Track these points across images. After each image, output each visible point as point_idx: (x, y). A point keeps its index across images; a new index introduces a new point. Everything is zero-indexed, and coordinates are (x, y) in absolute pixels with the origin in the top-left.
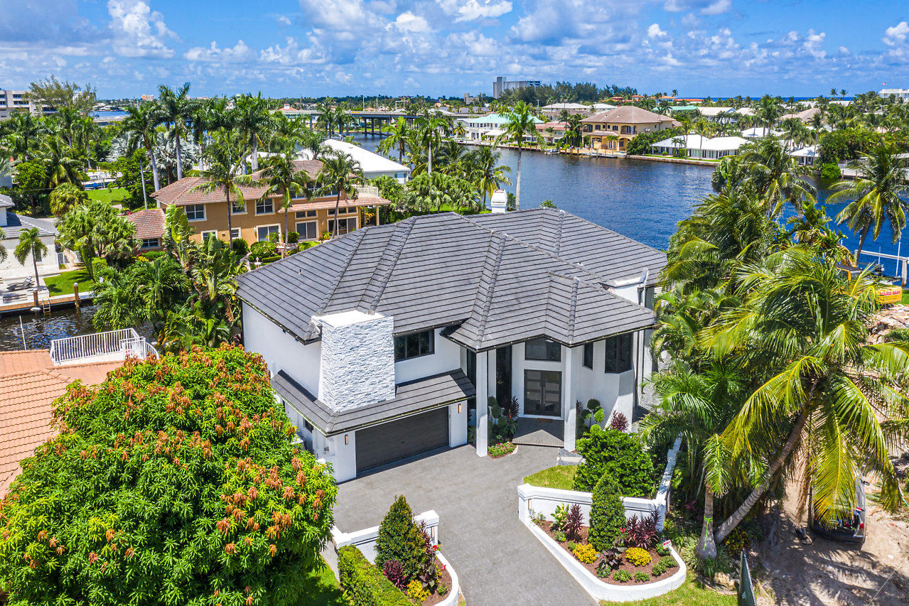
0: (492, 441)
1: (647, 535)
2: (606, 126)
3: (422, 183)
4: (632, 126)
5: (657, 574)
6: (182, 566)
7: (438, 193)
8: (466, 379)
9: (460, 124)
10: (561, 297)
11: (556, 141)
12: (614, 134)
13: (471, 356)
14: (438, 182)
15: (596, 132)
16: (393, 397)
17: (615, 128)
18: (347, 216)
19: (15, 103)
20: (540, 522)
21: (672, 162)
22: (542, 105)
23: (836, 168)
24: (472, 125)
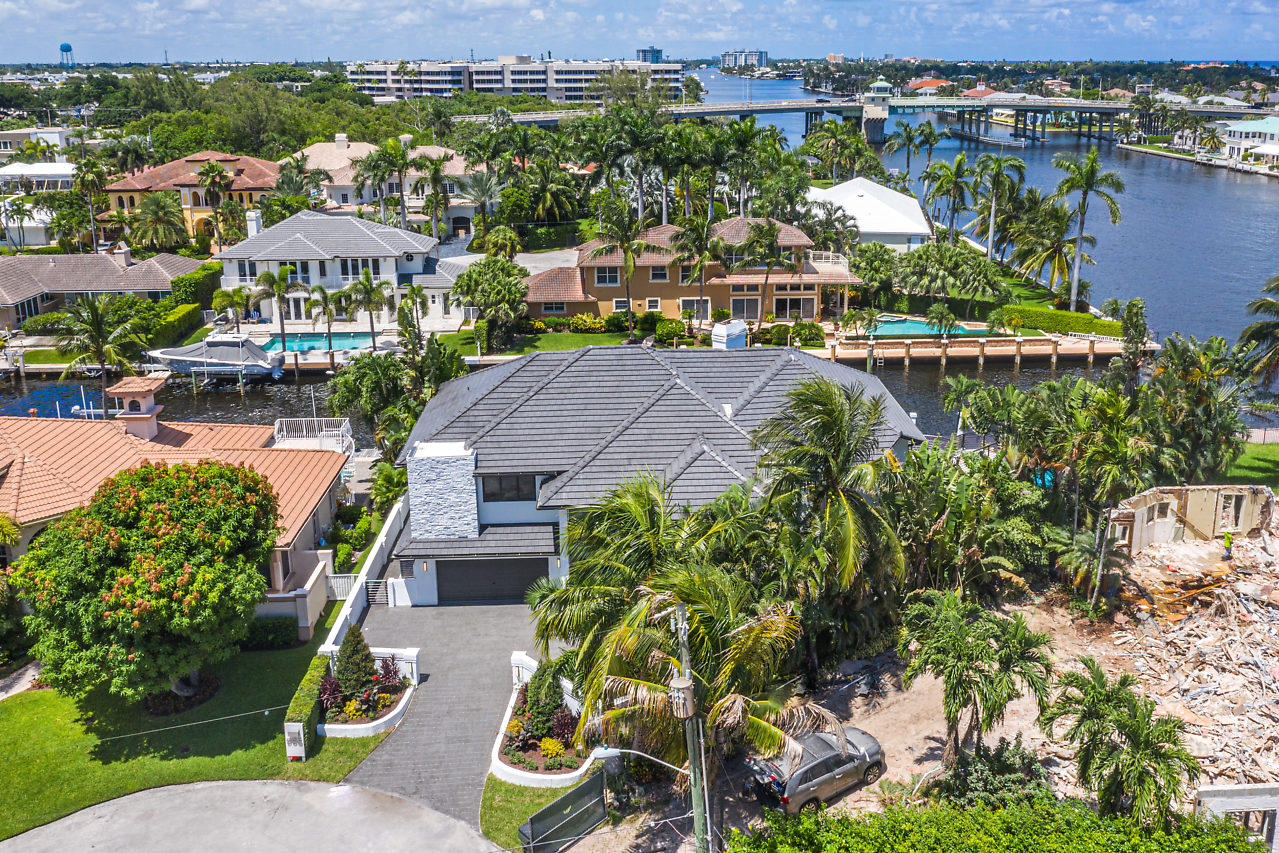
5: (549, 769)
7: (941, 273)
9: (1214, 132)
14: (942, 257)
16: (475, 536)
18: (802, 295)
24: (1231, 134)
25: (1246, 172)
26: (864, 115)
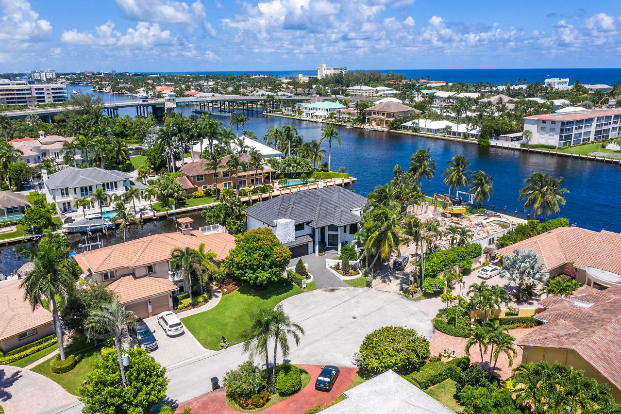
0: (319, 252)
1: (354, 268)
2: (379, 113)
3: (288, 161)
4: (392, 114)
5: (355, 275)
6: (268, 263)
7: (295, 165)
8: (313, 236)
9: (299, 107)
10: (338, 214)
11: (353, 119)
12: (383, 117)
13: (314, 230)
14: (295, 160)
15: (373, 116)
16: (294, 240)
17: (383, 114)
18: (258, 177)
19: (37, 93)
20: (331, 267)
21: (411, 135)
22: (348, 86)
23: (487, 141)
24: (306, 108)
25: (315, 122)
26: (166, 106)
